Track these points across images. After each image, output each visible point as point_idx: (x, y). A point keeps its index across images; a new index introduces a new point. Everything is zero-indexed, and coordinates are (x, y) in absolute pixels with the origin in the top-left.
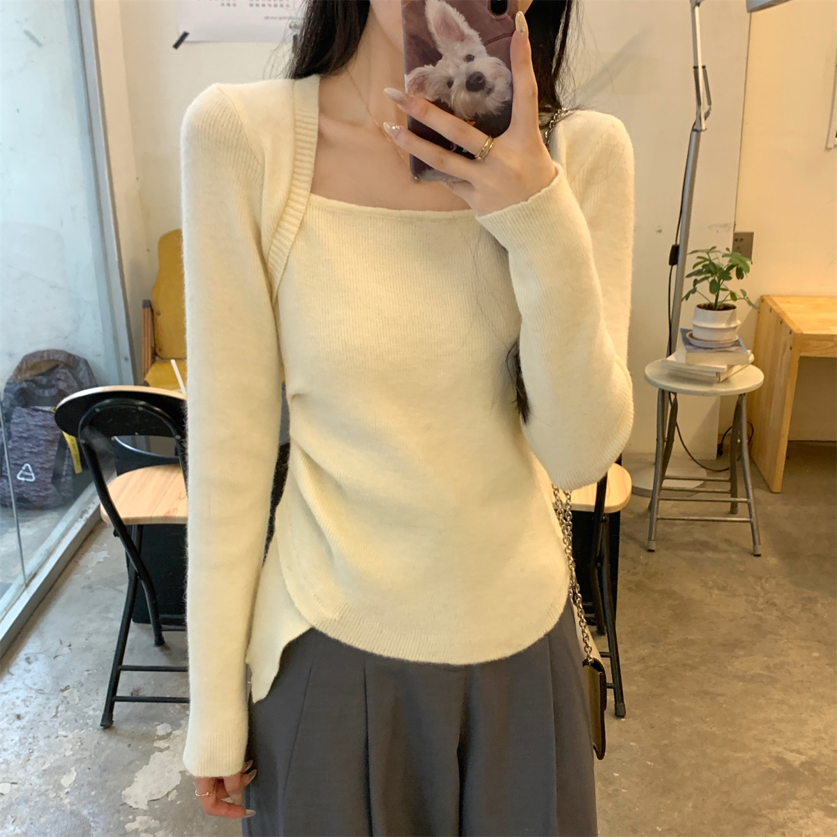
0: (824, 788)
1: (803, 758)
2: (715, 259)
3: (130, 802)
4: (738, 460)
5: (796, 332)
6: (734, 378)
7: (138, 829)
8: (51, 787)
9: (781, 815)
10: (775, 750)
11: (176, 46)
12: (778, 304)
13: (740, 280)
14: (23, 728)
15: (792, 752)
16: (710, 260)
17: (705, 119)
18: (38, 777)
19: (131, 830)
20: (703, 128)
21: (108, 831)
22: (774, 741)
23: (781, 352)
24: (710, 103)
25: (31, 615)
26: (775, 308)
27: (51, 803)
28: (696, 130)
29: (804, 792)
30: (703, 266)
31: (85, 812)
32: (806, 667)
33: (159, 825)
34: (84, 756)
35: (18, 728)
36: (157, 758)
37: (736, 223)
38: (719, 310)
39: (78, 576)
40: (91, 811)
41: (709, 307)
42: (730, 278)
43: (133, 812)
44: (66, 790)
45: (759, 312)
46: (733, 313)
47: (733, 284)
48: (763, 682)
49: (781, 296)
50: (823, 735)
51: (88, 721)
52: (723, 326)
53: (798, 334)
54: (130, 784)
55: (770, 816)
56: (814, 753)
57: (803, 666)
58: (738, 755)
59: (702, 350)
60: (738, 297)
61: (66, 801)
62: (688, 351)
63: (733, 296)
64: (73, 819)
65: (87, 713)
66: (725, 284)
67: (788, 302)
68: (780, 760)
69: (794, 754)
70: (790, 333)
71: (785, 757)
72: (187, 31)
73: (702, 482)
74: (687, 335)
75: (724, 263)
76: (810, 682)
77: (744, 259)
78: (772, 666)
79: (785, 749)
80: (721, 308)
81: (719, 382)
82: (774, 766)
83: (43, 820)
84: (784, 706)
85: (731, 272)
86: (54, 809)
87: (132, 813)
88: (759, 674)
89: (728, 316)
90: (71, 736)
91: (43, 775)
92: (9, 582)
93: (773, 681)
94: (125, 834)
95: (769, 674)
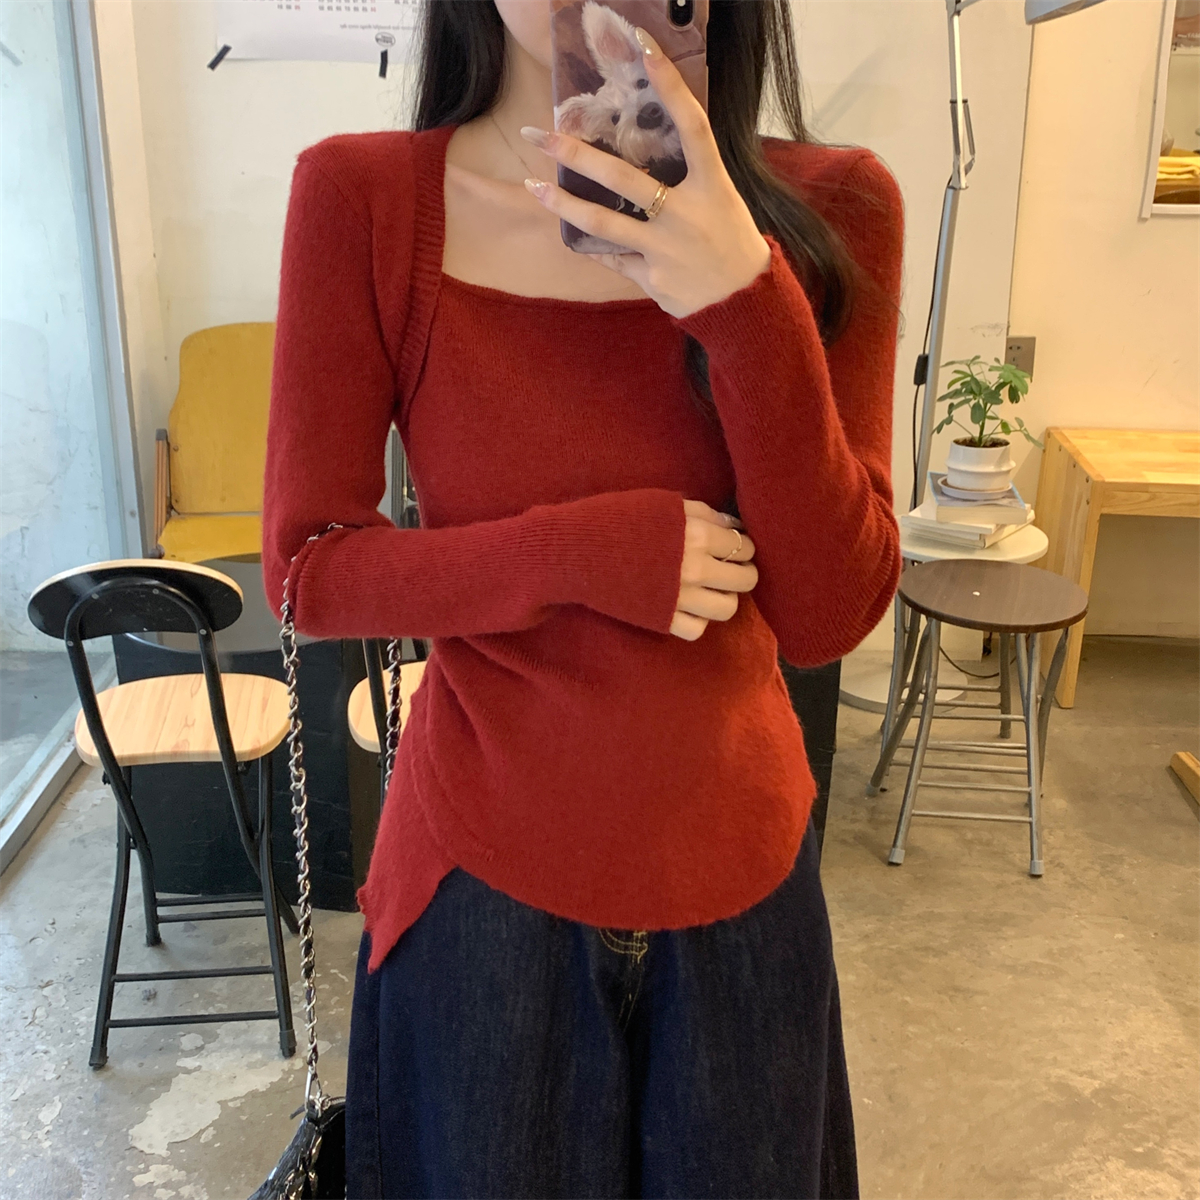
0: (1127, 1126)
1: (1096, 1084)
2: (978, 374)
3: (140, 1145)
4: (1012, 662)
5: (1096, 479)
6: (1006, 544)
7: (153, 1183)
8: (25, 1124)
9: (1060, 1172)
10: (1057, 1072)
11: (213, 65)
12: (1071, 440)
13: (1014, 404)
15: (1081, 1075)
16: (972, 376)
17: (966, 174)
18: (6, 1109)
19: (142, 1185)
20: (963, 185)
21: (107, 1187)
22: (1055, 1059)
23: (1074, 505)
24: (972, 151)
26: (1066, 445)
27: (24, 1147)
28: (953, 187)
29: (1097, 1133)
30: (962, 384)
31: (74, 1160)
32: (1105, 953)
33: (185, 1178)
34: (72, 1081)
36: (181, 1083)
37: (1011, 324)
38: (985, 446)
39: (64, 825)
40: (82, 1158)
41: (970, 443)
42: (1001, 402)
43: (145, 1159)
44: (47, 1129)
45: (1044, 451)
46: (1005, 450)
47: (1004, 410)
48: (1040, 974)
49: (1076, 429)
50: (1127, 1050)
51: (79, 1031)
52: (991, 469)
53: (1097, 482)
54: (141, 1119)
55: (1042, 1177)
56: (1114, 1076)
57: (1100, 952)
59: (960, 503)
60: (1012, 429)
61: (47, 1144)
62: (940, 504)
63: (1005, 426)
64: (56, 1170)
65: (77, 1019)
66: (993, 410)
67: (1086, 437)
68: (1062, 1087)
69: (1085, 1080)
70: (1087, 481)
71: (1070, 1083)
72: (229, 44)
73: (961, 692)
74: (939, 482)
75: (992, 379)
76: (1110, 975)
77: (1020, 373)
78: (1055, 951)
79: (1071, 1071)
80: (988, 444)
81: (983, 548)
82: (1053, 1096)
83: (12, 1172)
84: (1073, 1009)
85: (1001, 392)
86: (28, 1155)
87: (144, 1161)
88: (1036, 963)
89: (999, 456)
90: (53, 1052)
91: (13, 1107)
93: (1058, 973)
94: (134, 1190)
95: (1053, 964)
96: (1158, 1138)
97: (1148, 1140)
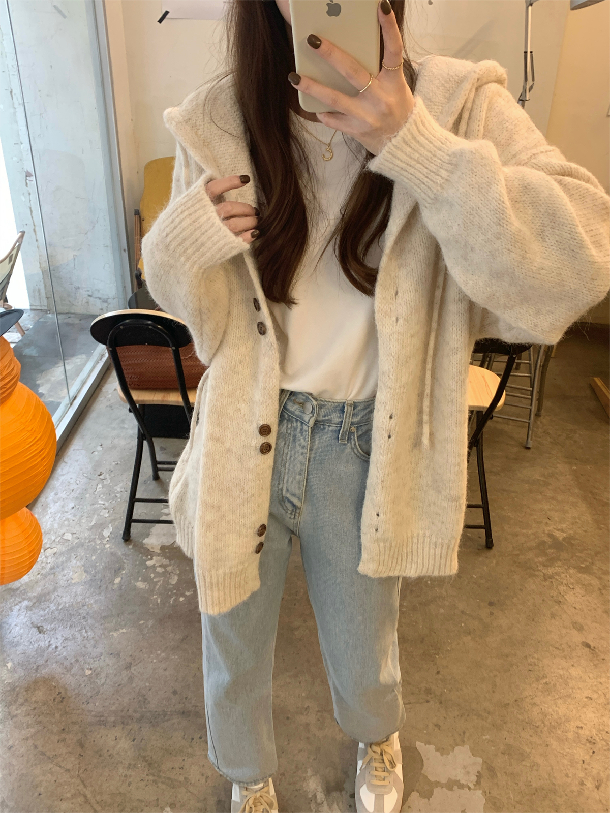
0: (577, 554)
1: (565, 535)
3: (149, 547)
7: (154, 564)
8: (97, 536)
9: (550, 571)
10: (547, 529)
11: (160, 21)
14: (77, 498)
15: (558, 530)
17: (529, 92)
18: (88, 530)
19: (150, 566)
20: (527, 98)
22: (547, 523)
24: (533, 80)
25: (75, 424)
28: (522, 99)
29: (564, 555)
31: (120, 554)
33: (168, 563)
34: (116, 517)
35: (73, 498)
39: (102, 399)
40: (123, 553)
44: (107, 539)
48: (540, 485)
50: (578, 521)
51: (117, 495)
54: (148, 535)
55: (543, 571)
56: (571, 532)
58: (524, 531)
61: (107, 546)
64: (112, 557)
65: (116, 490)
68: (551, 535)
69: (560, 533)
71: (554, 534)
78: (546, 474)
79: (554, 528)
82: (546, 539)
83: (94, 558)
84: (554, 501)
86: (100, 551)
87: (150, 555)
88: (538, 479)
90: (107, 504)
91: (91, 529)
92: (59, 401)
93: (547, 484)
94: (147, 567)
95: (545, 479)
96: (590, 561)
97: (586, 561)
